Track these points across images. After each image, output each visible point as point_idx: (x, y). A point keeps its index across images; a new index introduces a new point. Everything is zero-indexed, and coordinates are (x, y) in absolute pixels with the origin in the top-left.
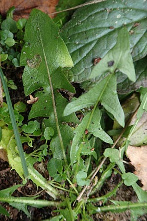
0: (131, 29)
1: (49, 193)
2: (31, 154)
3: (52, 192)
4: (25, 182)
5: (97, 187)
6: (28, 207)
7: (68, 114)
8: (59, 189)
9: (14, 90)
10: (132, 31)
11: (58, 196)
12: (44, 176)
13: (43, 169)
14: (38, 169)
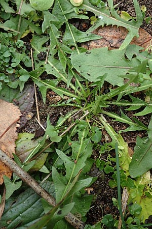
0: (9, 224)
1: (105, 120)
2: (112, 149)
3: (103, 119)
4: (120, 132)
5: (70, 115)
6: (120, 116)
7: (89, 178)
8: (98, 121)
9: (115, 198)
10: (8, 223)
11: (100, 116)
12: (107, 132)
13: (106, 137)
14: (109, 137)
